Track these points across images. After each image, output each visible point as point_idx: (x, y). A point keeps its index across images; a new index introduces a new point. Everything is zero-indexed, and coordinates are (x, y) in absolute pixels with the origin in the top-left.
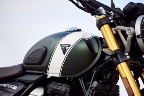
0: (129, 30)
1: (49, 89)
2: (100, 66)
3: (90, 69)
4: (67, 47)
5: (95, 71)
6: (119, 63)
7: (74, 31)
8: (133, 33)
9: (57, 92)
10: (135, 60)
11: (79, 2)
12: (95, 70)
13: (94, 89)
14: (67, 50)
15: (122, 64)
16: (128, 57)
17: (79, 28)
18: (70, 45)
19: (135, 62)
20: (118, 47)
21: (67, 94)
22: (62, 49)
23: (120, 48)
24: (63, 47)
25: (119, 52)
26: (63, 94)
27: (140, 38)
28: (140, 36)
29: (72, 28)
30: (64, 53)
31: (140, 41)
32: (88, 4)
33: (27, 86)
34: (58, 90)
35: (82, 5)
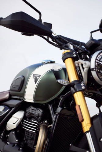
0: (85, 63)
1: (27, 113)
2: (66, 94)
3: (57, 97)
4: (38, 77)
5: (62, 99)
6: (76, 92)
7: (48, 63)
8: (88, 66)
9: (33, 115)
10: (96, 90)
11: (49, 38)
12: (62, 97)
13: (58, 114)
14: (38, 79)
15: (78, 93)
16: (83, 88)
17: (53, 60)
18: (40, 76)
19: (94, 92)
20: (77, 78)
21: (40, 117)
22: (34, 79)
23: (78, 79)
24: (35, 77)
25: (76, 83)
26: (37, 117)
27: (94, 71)
28: (94, 69)
29: (47, 60)
30: (36, 82)
31: (94, 73)
32: (57, 40)
33: (11, 109)
34: (33, 114)
35: (52, 40)
